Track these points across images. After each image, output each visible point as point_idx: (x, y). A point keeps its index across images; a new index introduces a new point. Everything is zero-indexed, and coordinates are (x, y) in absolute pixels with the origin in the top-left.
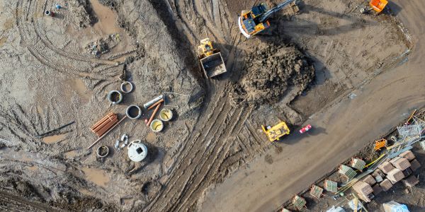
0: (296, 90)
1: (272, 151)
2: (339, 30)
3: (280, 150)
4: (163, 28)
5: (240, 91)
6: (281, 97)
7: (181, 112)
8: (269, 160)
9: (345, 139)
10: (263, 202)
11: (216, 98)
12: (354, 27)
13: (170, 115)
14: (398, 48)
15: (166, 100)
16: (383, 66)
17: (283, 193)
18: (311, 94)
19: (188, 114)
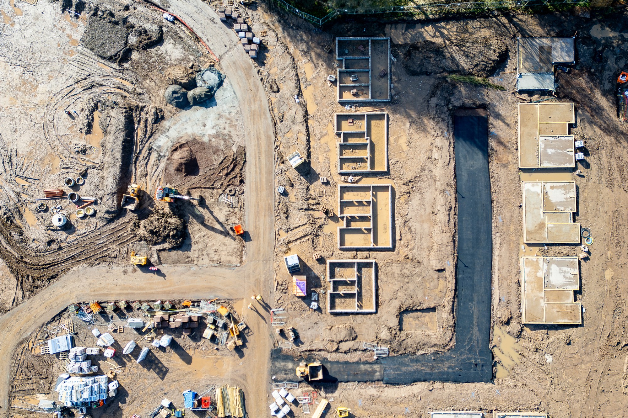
0: (166, 245)
1: (130, 269)
2: (213, 229)
3: (135, 271)
4: (119, 164)
5: (137, 225)
6: (156, 244)
7: (98, 215)
8: (125, 272)
9: (172, 288)
10: (105, 292)
11: (122, 220)
12: (221, 233)
13: (91, 212)
14: (235, 260)
15: (95, 203)
16: (220, 264)
17: (119, 294)
18: (173, 253)
19: (101, 218)
